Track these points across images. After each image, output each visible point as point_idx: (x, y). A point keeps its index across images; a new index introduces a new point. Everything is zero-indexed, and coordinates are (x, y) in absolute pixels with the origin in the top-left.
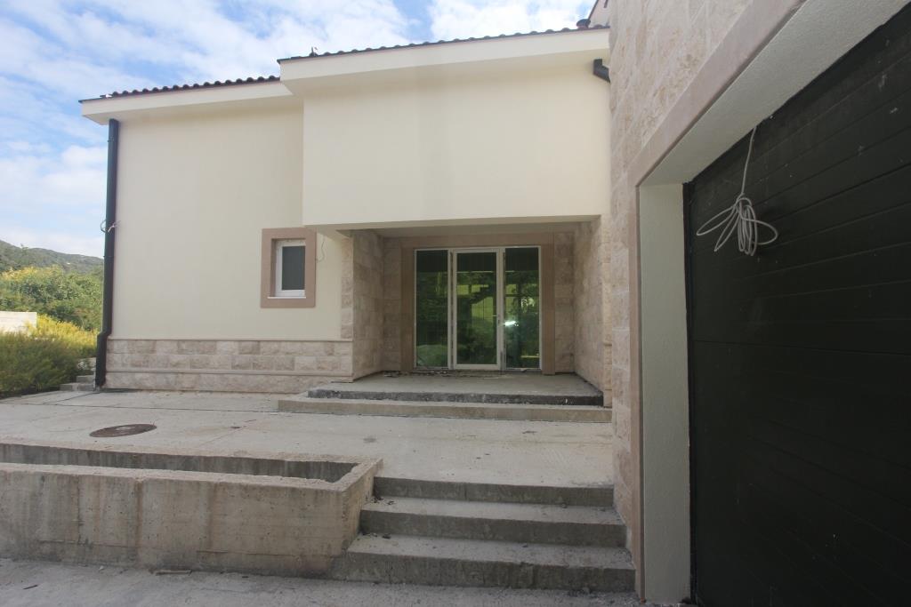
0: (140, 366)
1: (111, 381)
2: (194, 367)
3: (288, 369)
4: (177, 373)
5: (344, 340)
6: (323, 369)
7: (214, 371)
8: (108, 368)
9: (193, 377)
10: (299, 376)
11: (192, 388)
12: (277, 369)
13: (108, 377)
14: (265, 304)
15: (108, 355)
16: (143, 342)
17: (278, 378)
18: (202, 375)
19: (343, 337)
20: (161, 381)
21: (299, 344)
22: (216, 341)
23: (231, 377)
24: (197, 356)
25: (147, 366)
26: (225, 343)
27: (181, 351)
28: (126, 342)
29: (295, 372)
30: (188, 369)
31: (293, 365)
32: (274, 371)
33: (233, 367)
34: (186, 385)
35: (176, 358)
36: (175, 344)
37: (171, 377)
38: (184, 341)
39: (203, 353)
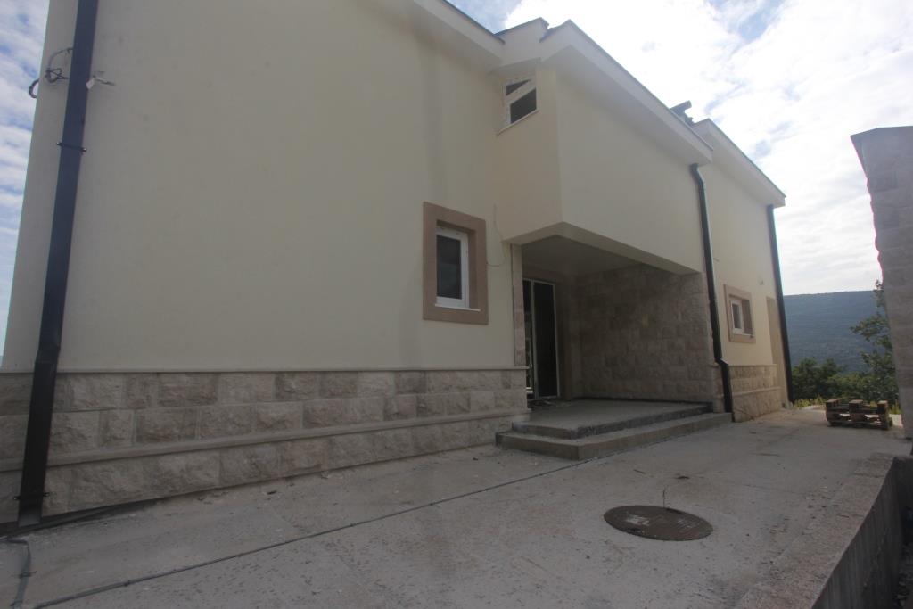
0: (167, 438)
1: (59, 492)
2: (313, 424)
3: (464, 411)
4: (275, 442)
5: (518, 367)
6: (501, 406)
7: (352, 427)
8: (54, 456)
9: (319, 445)
10: (479, 419)
11: (318, 466)
12: (450, 414)
13: (53, 483)
14: (431, 314)
15: (56, 419)
16: (185, 378)
17: (457, 426)
18: (340, 439)
19: (516, 363)
20: (238, 463)
21: (476, 375)
22: (356, 372)
23: (391, 434)
24: (319, 404)
25: (192, 436)
26: (372, 377)
27: (282, 394)
28: (119, 381)
29: (471, 415)
30: (300, 431)
31: (469, 405)
32: (446, 417)
33: (387, 417)
34: (302, 462)
35: (276, 410)
36: (271, 380)
37: (268, 453)
38: (293, 373)
39: (333, 395)
